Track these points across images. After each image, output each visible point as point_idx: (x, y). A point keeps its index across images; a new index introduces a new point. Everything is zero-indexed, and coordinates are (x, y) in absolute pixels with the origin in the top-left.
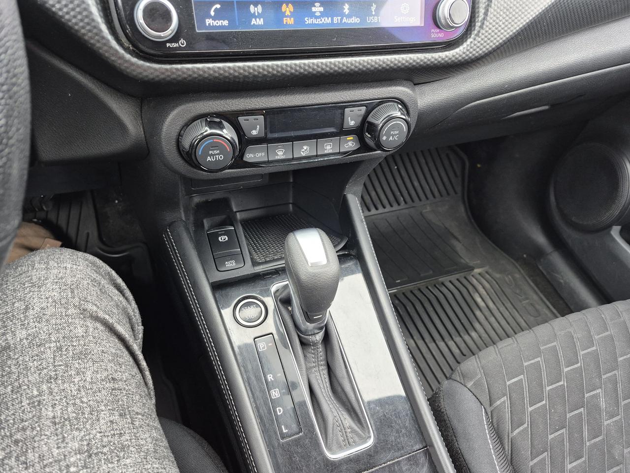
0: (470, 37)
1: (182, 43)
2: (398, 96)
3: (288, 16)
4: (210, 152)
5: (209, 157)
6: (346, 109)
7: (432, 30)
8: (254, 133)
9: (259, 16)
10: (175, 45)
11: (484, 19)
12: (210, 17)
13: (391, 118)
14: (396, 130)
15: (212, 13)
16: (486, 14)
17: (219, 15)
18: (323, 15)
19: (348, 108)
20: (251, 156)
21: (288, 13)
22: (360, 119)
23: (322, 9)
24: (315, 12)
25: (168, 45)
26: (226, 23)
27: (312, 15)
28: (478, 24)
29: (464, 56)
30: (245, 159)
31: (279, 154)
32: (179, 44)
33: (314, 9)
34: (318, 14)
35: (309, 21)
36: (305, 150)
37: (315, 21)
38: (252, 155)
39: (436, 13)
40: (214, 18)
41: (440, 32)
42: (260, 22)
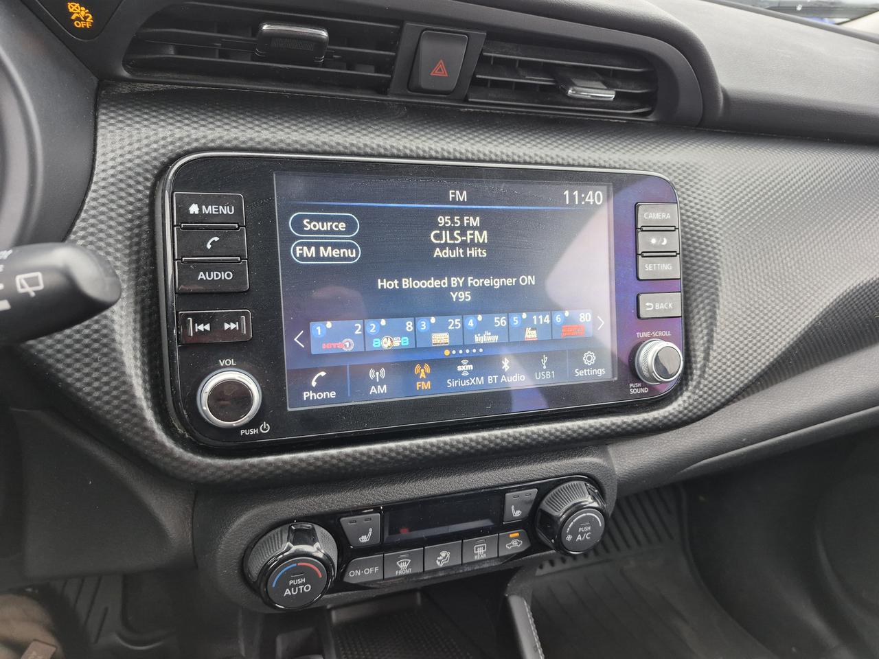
0: (687, 390)
1: (265, 428)
2: (585, 471)
3: (423, 379)
4: (291, 582)
5: (288, 590)
6: (507, 494)
7: (631, 385)
8: (364, 539)
9: (382, 382)
10: (253, 432)
11: (705, 365)
12: (309, 388)
13: (578, 507)
14: (587, 526)
15: (314, 384)
16: (706, 359)
17: (323, 385)
18: (472, 374)
19: (510, 492)
20: (355, 575)
21: (423, 375)
22: (530, 507)
23: (471, 367)
24: (462, 372)
25: (242, 432)
26: (332, 395)
27: (459, 375)
28: (697, 372)
29: (681, 416)
30: (346, 580)
31: (401, 566)
32: (259, 430)
33: (459, 368)
34: (465, 374)
35: (451, 383)
36: (443, 558)
37: (461, 383)
38: (358, 573)
39: (634, 363)
40: (315, 390)
41: (642, 387)
42: (383, 389)
